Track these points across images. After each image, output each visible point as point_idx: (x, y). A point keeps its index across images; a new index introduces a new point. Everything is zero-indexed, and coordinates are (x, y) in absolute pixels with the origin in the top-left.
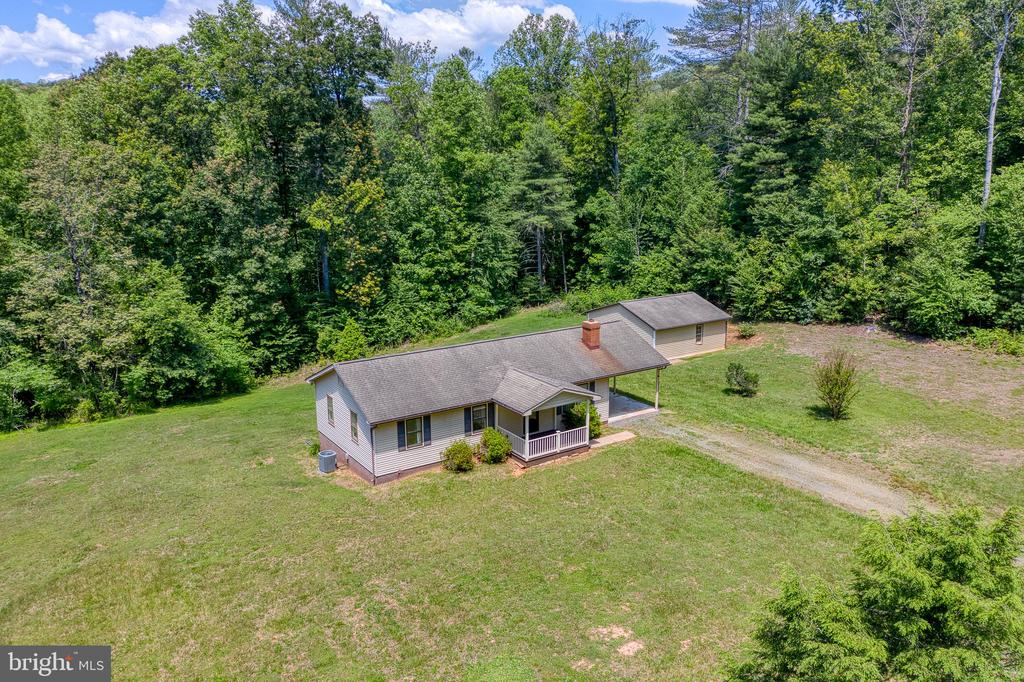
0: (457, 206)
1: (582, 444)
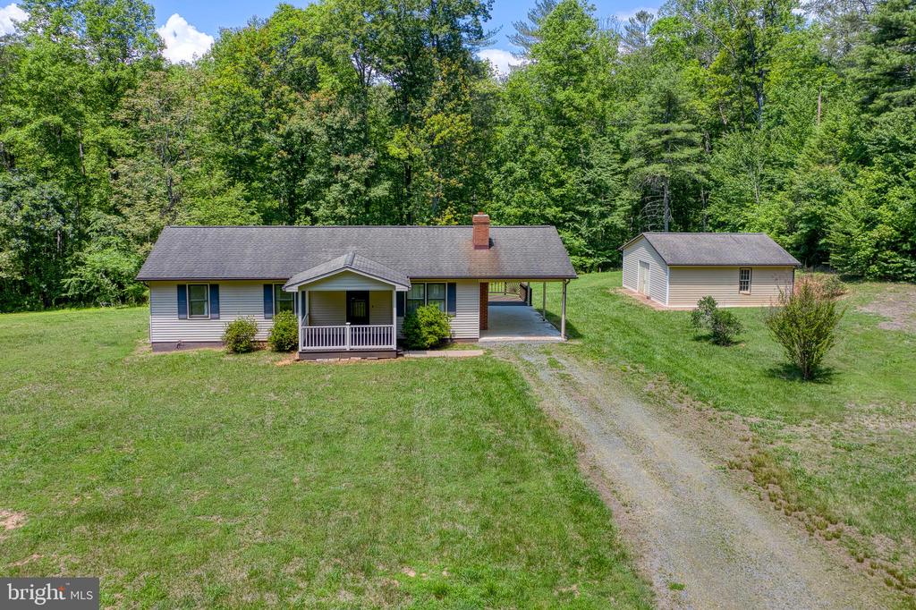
0: (556, 147)
1: (385, 347)
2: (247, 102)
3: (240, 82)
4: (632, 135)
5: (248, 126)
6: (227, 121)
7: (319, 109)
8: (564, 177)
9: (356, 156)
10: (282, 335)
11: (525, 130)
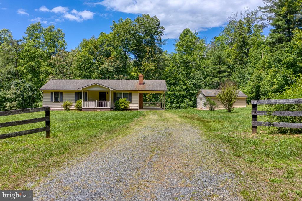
1: (107, 107)
2: (89, 59)
3: (87, 53)
4: (208, 70)
5: (88, 66)
6: (82, 65)
7: (111, 62)
8: (186, 82)
9: (121, 76)
10: (79, 105)
11: (174, 68)
